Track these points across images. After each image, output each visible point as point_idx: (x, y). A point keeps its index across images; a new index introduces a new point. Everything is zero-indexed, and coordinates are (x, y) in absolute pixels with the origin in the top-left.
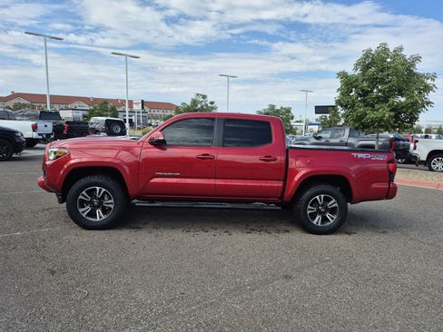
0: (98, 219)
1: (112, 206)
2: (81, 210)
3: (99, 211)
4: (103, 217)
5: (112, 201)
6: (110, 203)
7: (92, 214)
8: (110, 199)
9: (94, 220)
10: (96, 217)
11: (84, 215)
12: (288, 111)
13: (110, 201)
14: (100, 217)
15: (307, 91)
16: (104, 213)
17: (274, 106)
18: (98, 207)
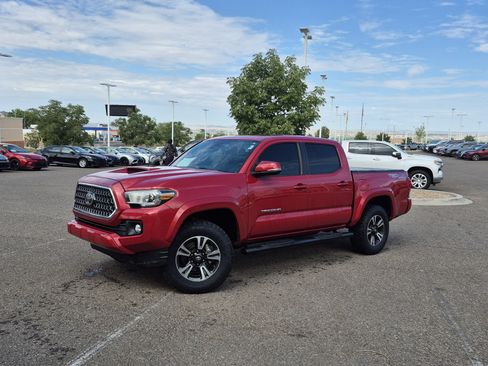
0: (204, 278)
1: (218, 258)
2: (181, 270)
3: (203, 268)
4: (210, 274)
5: (218, 251)
6: (215, 255)
7: (196, 273)
8: (214, 248)
9: (198, 280)
10: (201, 277)
11: (186, 276)
12: (80, 110)
13: (215, 252)
14: (206, 275)
15: (108, 85)
16: (210, 269)
17: (57, 103)
18: (201, 262)
